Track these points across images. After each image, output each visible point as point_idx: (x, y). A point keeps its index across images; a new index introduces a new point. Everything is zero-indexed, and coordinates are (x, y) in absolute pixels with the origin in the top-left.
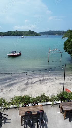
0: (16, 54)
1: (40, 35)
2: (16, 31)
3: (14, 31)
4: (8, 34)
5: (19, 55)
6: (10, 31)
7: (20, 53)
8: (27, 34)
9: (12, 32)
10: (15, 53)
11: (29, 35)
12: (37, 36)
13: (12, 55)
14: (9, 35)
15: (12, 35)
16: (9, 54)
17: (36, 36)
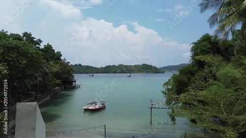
0: (97, 107)
1: (164, 72)
2: (121, 66)
3: (117, 65)
4: (106, 70)
5: (102, 108)
6: (110, 66)
7: (103, 104)
8: (139, 71)
9: (114, 66)
10: (96, 105)
11: (143, 72)
12: (158, 73)
13: (91, 108)
14: (107, 72)
15: (113, 72)
16: (86, 107)
17: (155, 73)
